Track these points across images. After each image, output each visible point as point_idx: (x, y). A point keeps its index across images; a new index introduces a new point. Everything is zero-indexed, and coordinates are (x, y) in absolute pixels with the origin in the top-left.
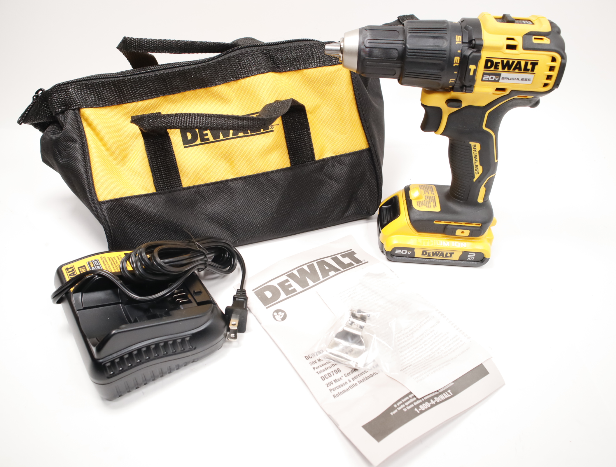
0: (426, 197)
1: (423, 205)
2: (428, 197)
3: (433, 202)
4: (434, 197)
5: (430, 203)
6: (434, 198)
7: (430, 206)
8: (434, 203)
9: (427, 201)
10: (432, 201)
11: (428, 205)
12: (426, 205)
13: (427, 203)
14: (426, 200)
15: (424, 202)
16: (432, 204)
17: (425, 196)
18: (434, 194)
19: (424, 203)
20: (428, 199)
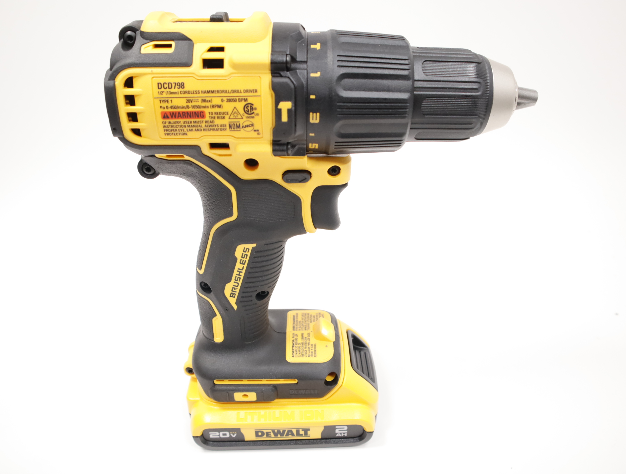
0: (307, 327)
1: (314, 316)
2: (304, 328)
3: (297, 321)
4: (294, 330)
5: (302, 319)
6: (295, 328)
7: (302, 315)
8: (295, 320)
9: (307, 322)
10: (298, 323)
11: (307, 316)
12: (310, 316)
13: (307, 319)
14: (308, 324)
15: (313, 320)
16: (300, 318)
17: (309, 329)
18: (293, 335)
19: (313, 318)
20: (304, 324)
